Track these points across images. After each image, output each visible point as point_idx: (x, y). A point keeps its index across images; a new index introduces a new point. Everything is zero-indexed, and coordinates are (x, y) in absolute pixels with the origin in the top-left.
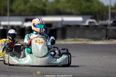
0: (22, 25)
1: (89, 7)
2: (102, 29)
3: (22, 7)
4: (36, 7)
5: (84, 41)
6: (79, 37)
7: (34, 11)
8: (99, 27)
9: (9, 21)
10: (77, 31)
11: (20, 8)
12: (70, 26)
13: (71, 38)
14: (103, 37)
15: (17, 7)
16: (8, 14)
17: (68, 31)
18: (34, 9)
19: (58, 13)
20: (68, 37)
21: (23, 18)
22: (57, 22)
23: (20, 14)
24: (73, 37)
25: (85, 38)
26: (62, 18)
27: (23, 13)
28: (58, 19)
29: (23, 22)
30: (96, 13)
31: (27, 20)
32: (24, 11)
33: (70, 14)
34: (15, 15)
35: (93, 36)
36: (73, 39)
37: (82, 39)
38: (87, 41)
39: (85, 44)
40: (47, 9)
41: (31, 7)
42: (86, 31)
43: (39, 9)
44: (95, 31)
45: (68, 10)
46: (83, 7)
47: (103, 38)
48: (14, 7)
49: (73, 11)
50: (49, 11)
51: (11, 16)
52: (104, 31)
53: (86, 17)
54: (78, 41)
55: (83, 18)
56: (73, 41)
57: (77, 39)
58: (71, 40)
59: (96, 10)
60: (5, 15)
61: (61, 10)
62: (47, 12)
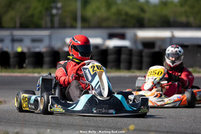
0: (103, 44)
3: (103, 13)
4: (127, 14)
7: (124, 21)
11: (98, 14)
15: (94, 12)
18: (123, 17)
21: (105, 32)
22: (163, 40)
23: (99, 26)
26: (172, 32)
27: (104, 24)
28: (165, 34)
29: (104, 40)
31: (111, 36)
32: (107, 19)
33: (186, 26)
34: (90, 27)
40: (147, 16)
41: (119, 13)
43: (132, 17)
45: (183, 19)
48: (89, 13)
49: (191, 20)
50: (150, 20)
51: (83, 27)
60: (73, 27)
61: (171, 19)
62: (146, 22)
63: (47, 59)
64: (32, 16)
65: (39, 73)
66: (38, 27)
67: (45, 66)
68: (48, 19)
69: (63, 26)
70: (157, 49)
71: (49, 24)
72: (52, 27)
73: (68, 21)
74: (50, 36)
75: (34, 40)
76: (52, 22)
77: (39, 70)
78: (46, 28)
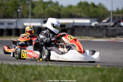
0: (41, 26)
1: (95, 12)
2: (103, 29)
3: (41, 11)
4: (52, 12)
6: (85, 36)
7: (52, 15)
8: (101, 27)
9: (31, 22)
10: (83, 30)
11: (39, 12)
12: (78, 27)
13: (78, 36)
14: (104, 35)
15: (37, 11)
16: (30, 16)
17: (76, 31)
18: (51, 13)
19: (71, 16)
20: (76, 36)
21: (42, 20)
22: (69, 24)
23: (40, 17)
25: (89, 36)
26: (74, 20)
27: (42, 16)
28: (70, 21)
29: (42, 24)
30: (101, 16)
31: (45, 22)
32: (43, 14)
33: (80, 17)
34: (35, 18)
35: (96, 35)
36: (80, 37)
37: (87, 37)
38: (91, 39)
39: (89, 41)
40: (62, 13)
41: (49, 11)
42: (90, 30)
43: (55, 13)
44: (98, 30)
45: (79, 14)
46: (91, 12)
47: (104, 37)
48: (35, 11)
49: (83, 15)
50: (63, 15)
51: (32, 18)
52: (105, 31)
53: (93, 19)
54: (83, 38)
55: (91, 21)
57: (83, 37)
59: (102, 14)
60: (27, 18)
61: (73, 14)
62: (61, 15)
63: (14, 32)
64: (8, 13)
65: (10, 38)
66: (11, 17)
67: (12, 35)
68: (16, 14)
69: (23, 17)
70: (66, 28)
71: (16, 17)
72: (18, 18)
73: (25, 15)
74: (17, 22)
75: (9, 24)
76: (18, 15)
77: (10, 37)
78: (15, 18)
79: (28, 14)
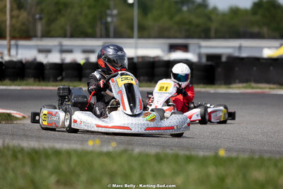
4: (190, 23)
5: (266, 89)
6: (258, 81)
7: (188, 30)
9: (137, 47)
10: (255, 68)
13: (241, 82)
16: (135, 34)
17: (237, 69)
20: (237, 81)
24: (246, 81)
25: (268, 82)
31: (173, 48)
36: (245, 85)
42: (271, 68)
43: (197, 26)
54: (253, 88)
56: (243, 87)
57: (253, 85)
58: (241, 85)
63: (86, 72)
66: (92, 36)
67: (83, 79)
71: (103, 34)
75: (86, 51)
79: (132, 28)
